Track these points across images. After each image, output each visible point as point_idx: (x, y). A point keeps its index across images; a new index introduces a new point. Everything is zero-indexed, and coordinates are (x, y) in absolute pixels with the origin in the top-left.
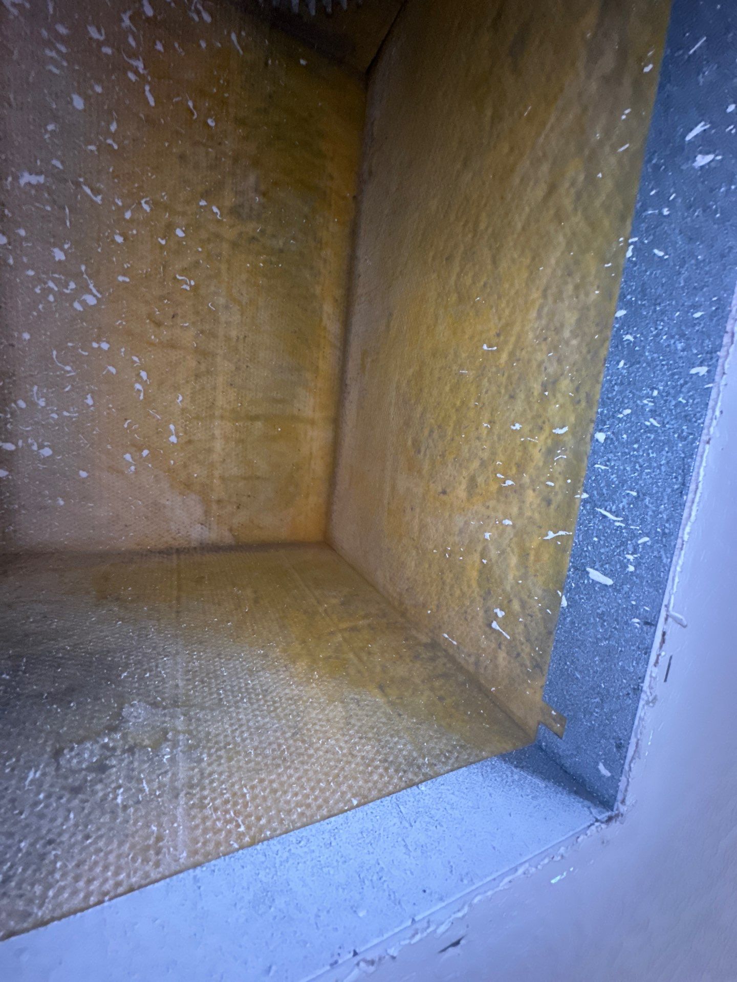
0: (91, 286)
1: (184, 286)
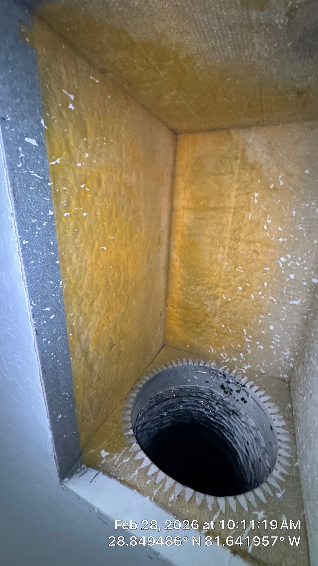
0: (281, 265)
1: (240, 268)
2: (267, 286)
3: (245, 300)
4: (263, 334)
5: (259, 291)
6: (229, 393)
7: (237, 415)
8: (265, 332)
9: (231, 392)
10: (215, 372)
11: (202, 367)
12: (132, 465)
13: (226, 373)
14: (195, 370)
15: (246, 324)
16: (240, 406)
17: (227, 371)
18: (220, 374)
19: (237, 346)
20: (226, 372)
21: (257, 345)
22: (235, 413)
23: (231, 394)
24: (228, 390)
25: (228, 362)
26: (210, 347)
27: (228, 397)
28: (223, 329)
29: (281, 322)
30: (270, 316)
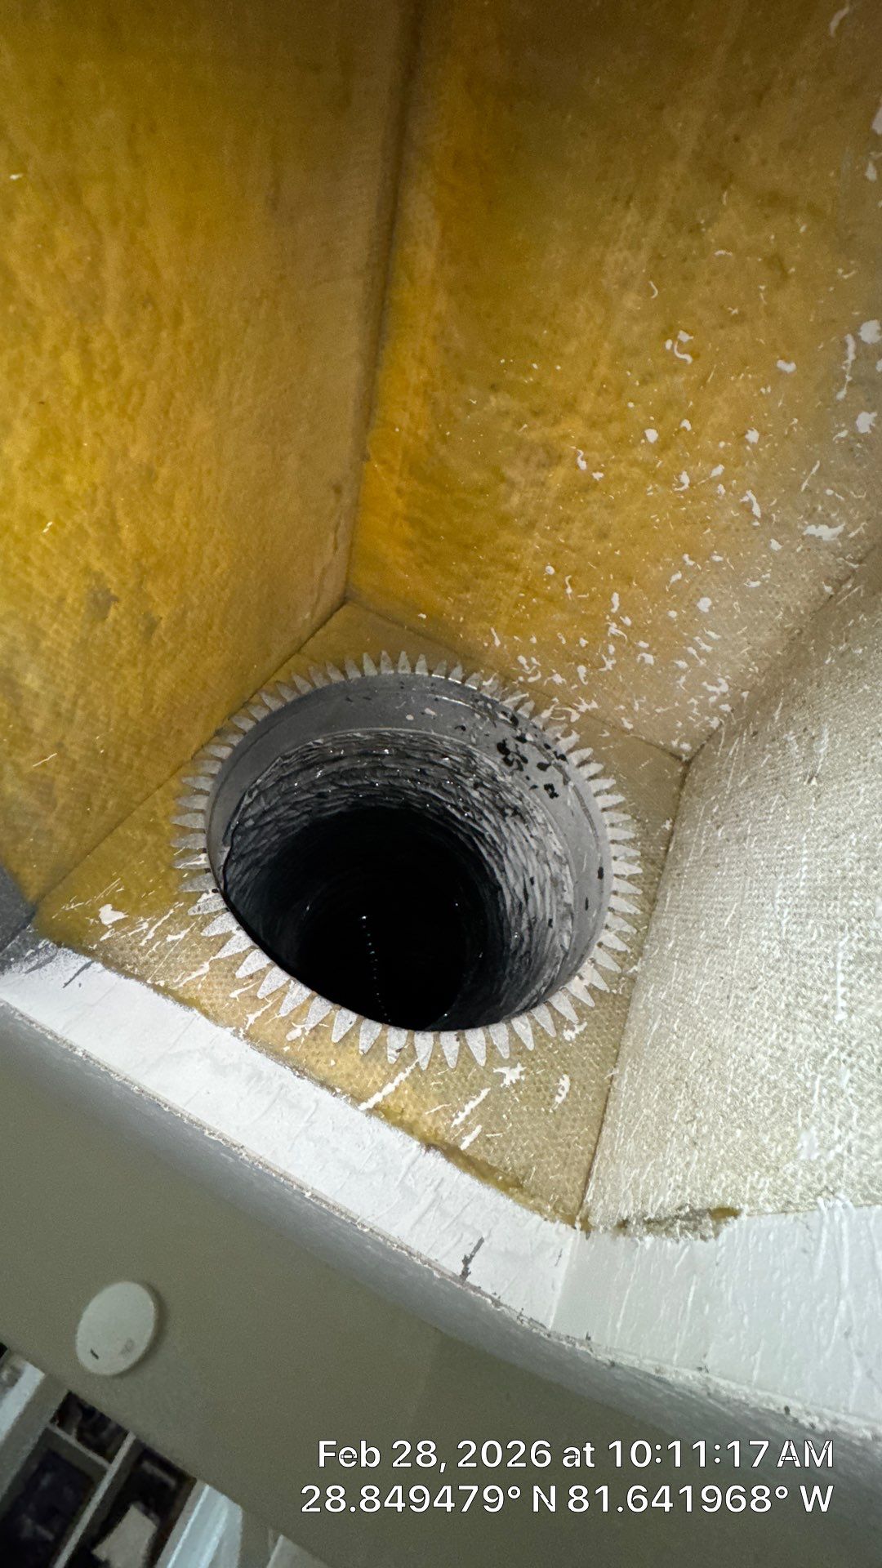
2: (753, 445)
3: (655, 490)
4: (669, 621)
5: (715, 464)
6: (515, 765)
7: (524, 821)
8: (679, 616)
9: (522, 763)
10: (489, 706)
11: (456, 689)
13: (520, 715)
14: (433, 692)
15: (628, 580)
16: (538, 801)
17: (526, 710)
18: (505, 714)
19: (578, 642)
20: (523, 713)
21: (639, 650)
22: (520, 814)
23: (521, 768)
24: (517, 757)
25: (535, 682)
26: (493, 630)
27: (512, 774)
28: (547, 583)
29: (743, 594)
30: (719, 564)
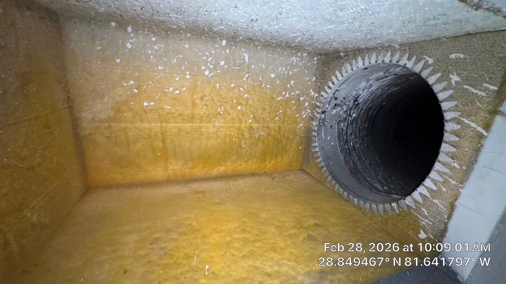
0: (212, 74)
1: (219, 110)
2: (234, 84)
4: (280, 82)
5: (240, 91)
8: (278, 80)
10: (321, 121)
11: (319, 133)
12: (429, 205)
13: (321, 112)
14: (322, 139)
15: (273, 98)
17: (318, 110)
18: (322, 116)
19: (294, 103)
21: (291, 86)
22: (356, 99)
23: (340, 105)
25: (310, 110)
26: (298, 127)
28: (280, 118)
29: (267, 68)
30: (262, 78)
